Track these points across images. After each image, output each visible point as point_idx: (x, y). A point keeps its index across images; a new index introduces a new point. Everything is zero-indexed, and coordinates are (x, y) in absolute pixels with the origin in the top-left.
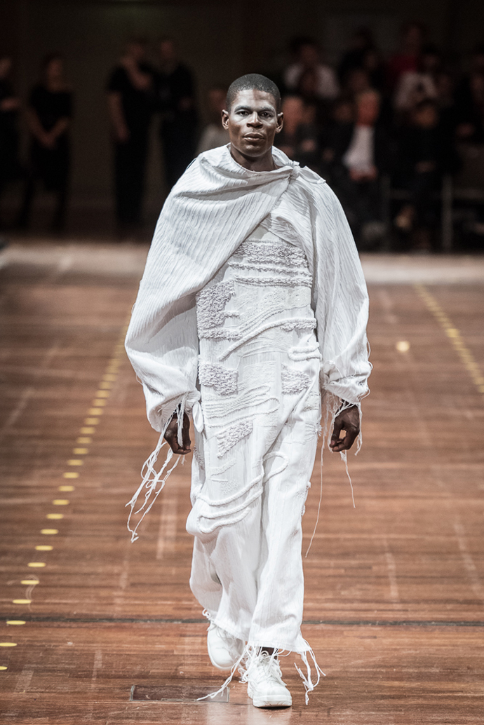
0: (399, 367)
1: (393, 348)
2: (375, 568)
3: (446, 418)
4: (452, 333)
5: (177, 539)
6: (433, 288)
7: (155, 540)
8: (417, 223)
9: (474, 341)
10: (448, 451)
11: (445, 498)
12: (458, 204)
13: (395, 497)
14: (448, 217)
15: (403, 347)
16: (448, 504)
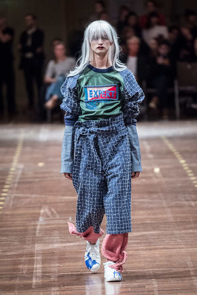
0: (155, 181)
1: (152, 171)
2: (147, 287)
3: (181, 206)
4: (183, 161)
5: (43, 277)
6: (171, 139)
7: (31, 278)
8: (159, 106)
9: (194, 165)
10: (183, 223)
11: (182, 248)
12: (182, 94)
13: (155, 249)
14: (177, 101)
15: (157, 170)
16: (183, 251)
